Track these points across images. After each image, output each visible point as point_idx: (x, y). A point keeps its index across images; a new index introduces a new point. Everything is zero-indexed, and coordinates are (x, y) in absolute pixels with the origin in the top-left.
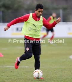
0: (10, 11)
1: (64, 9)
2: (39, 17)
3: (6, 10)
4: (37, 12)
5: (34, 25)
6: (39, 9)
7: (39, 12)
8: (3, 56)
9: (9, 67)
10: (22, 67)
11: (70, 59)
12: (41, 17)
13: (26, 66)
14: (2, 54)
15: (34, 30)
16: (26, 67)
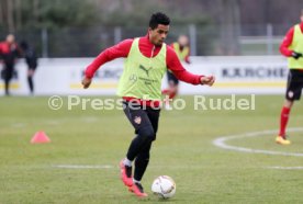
0: (66, 29)
1: (201, 24)
2: (159, 47)
3: (56, 28)
4: (153, 33)
5: (142, 67)
6: (160, 26)
7: (161, 32)
8: (48, 139)
9: (64, 169)
10: (97, 167)
11: (214, 147)
12: (164, 45)
13: (105, 164)
14: (48, 135)
15: (142, 82)
16: (107, 167)
